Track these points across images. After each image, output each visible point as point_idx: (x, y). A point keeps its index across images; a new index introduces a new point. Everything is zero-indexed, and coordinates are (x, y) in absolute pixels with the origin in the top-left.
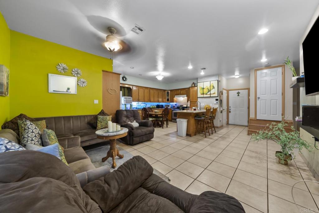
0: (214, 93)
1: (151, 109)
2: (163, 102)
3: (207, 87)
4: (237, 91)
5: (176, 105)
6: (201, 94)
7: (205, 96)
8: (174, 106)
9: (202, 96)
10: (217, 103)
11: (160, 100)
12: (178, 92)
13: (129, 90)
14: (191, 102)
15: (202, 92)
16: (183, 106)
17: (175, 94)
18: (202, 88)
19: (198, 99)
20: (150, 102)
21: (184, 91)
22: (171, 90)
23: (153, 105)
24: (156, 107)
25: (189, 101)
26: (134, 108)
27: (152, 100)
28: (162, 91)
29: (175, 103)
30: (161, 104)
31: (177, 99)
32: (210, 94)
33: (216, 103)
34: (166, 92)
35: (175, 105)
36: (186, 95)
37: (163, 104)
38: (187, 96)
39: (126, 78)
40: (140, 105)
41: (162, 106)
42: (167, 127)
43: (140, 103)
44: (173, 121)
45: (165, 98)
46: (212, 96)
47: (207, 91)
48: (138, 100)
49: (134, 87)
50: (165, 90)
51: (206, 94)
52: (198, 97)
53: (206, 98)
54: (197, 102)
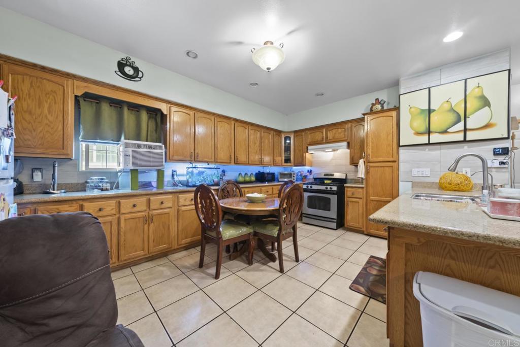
0: (487, 126)
1: (237, 187)
2: (275, 164)
3: (447, 106)
5: (310, 172)
6: (418, 134)
7: (435, 138)
8: (306, 177)
9: (424, 139)
10: (503, 163)
11: (267, 159)
12: (318, 136)
13: (159, 120)
14: (367, 162)
15: (421, 125)
16: (333, 175)
17: (309, 140)
18: (423, 111)
19: (402, 150)
20: (236, 163)
21: (340, 130)
22: (295, 132)
23: (246, 174)
24: (253, 179)
25: (361, 162)
26: (180, 182)
27: (242, 157)
28: (272, 132)
29: (307, 168)
30: (268, 170)
31: (313, 157)
32: (465, 130)
33: (496, 164)
34: (283, 136)
35: (308, 174)
36: (345, 144)
37: (275, 170)
38: (349, 146)
39: (136, 70)
40: (200, 173)
41: (272, 178)
42: (297, 260)
43: (199, 165)
44: (305, 220)
45: (281, 155)
46: (470, 136)
47: (451, 118)
48: (194, 158)
49: (174, 109)
50: (279, 132)
51: (445, 132)
52: (401, 145)
53: (442, 146)
54: (396, 161)
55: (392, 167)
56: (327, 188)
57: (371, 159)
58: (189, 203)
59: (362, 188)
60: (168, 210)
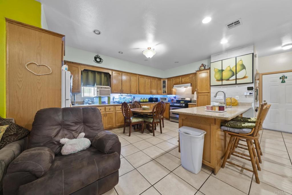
0: (245, 77)
1: (139, 104)
2: (158, 94)
3: (229, 69)
4: (281, 75)
5: (175, 97)
6: (218, 80)
7: (225, 82)
8: (173, 100)
9: (220, 83)
10: (251, 94)
11: (154, 91)
12: (178, 80)
13: (108, 77)
14: (198, 93)
15: (218, 76)
16: (185, 99)
17: (174, 83)
18: (219, 70)
19: (212, 88)
20: (139, 93)
21: (187, 78)
22: (168, 79)
23: (144, 98)
24: (147, 100)
25: (195, 93)
26: (116, 102)
27: (142, 91)
28: (157, 79)
29: (174, 96)
30: (155, 96)
31: (176, 90)
32: (236, 79)
33: (248, 94)
34: (162, 81)
35: (174, 98)
36: (190, 84)
37: (159, 97)
38: (191, 86)
39: (101, 59)
40: (124, 98)
41: (157, 100)
42: (161, 133)
43: (123, 95)
44: (171, 119)
45: (161, 90)
46: (238, 82)
47: (230, 74)
48: (121, 92)
49: (114, 72)
50: (160, 79)
51: (228, 80)
52: (211, 85)
53: (228, 86)
54: (209, 93)
55: (208, 95)
56: (180, 105)
57: (199, 92)
58: (120, 110)
59: (196, 105)
60: (112, 112)
